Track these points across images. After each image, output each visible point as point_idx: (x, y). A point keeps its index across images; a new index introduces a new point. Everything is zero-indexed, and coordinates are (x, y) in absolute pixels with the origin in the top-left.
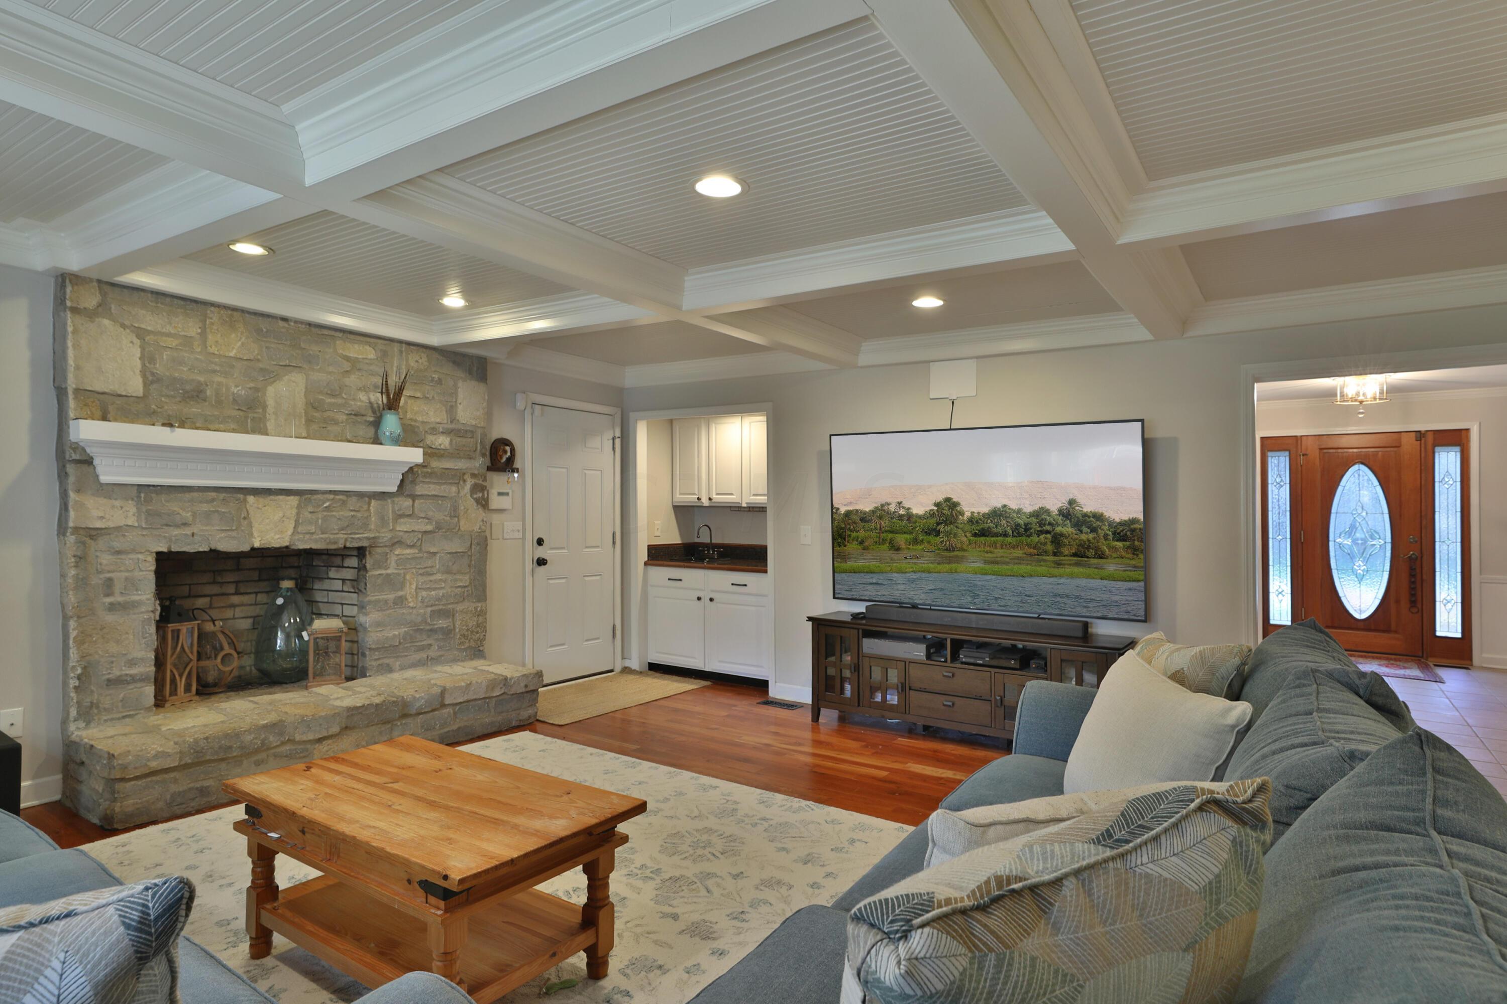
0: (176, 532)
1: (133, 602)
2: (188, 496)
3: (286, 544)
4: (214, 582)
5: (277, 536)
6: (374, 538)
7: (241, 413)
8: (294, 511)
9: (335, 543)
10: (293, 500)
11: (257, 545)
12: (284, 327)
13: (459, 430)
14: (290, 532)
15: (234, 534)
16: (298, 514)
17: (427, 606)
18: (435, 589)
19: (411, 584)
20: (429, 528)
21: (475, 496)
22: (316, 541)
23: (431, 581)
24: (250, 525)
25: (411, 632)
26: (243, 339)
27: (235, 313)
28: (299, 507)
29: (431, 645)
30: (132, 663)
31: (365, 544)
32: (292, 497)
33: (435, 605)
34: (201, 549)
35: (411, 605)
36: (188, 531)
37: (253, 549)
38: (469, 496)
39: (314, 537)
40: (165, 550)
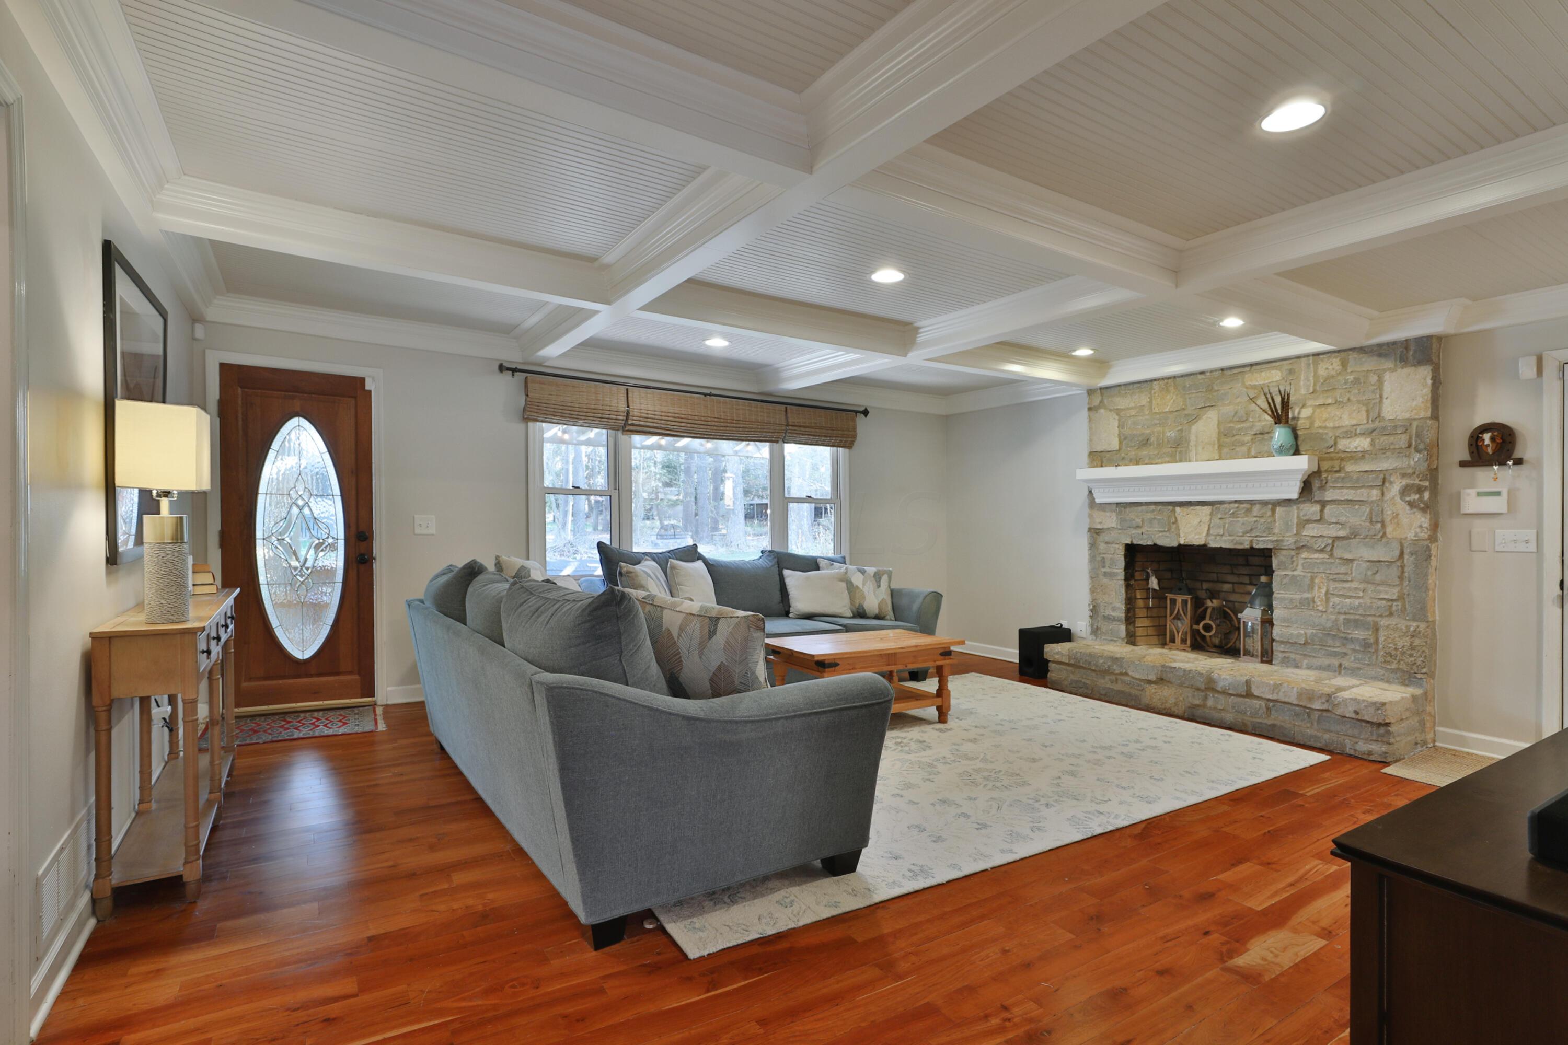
0: (1134, 532)
1: (1114, 573)
2: (1140, 508)
3: (1202, 543)
4: (1233, 573)
5: (1197, 537)
6: (1277, 541)
7: (1173, 450)
8: (1209, 517)
9: (1241, 544)
10: (1207, 509)
11: (1182, 542)
12: (1202, 379)
13: (1384, 428)
14: (1204, 534)
15: (1167, 534)
16: (1211, 519)
17: (1339, 613)
18: (1350, 597)
19: (1320, 588)
20: (1342, 533)
21: (1408, 499)
22: (1225, 541)
23: (1344, 588)
24: (1178, 529)
25: (1320, 635)
26: (1174, 397)
27: (1170, 381)
28: (1211, 514)
29: (1346, 654)
30: (1114, 609)
31: (1270, 546)
32: (1206, 507)
33: (1349, 614)
34: (1149, 543)
35: (1320, 608)
36: (1139, 531)
37: (1180, 545)
38: (1398, 499)
39: (1224, 538)
40: (1129, 543)
